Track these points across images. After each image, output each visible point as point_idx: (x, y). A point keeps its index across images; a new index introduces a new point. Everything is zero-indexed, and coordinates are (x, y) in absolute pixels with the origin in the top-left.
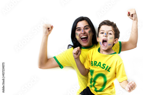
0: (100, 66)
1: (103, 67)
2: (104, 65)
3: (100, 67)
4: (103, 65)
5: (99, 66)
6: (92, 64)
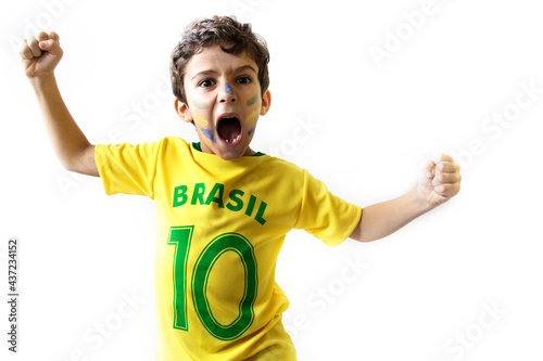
0: (220, 201)
1: (235, 204)
2: (238, 195)
3: (220, 204)
5: (215, 200)
6: (180, 199)
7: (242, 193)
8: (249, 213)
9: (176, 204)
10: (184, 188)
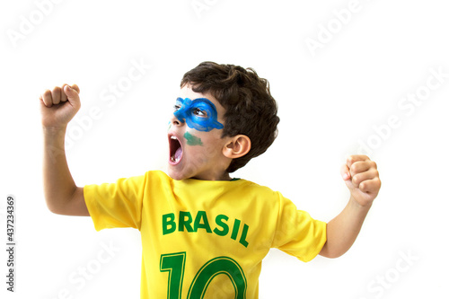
0: (206, 226)
1: (221, 229)
2: (223, 220)
3: (209, 230)
4: (218, 220)
5: (202, 226)
6: (169, 227)
7: (227, 218)
8: (234, 237)
9: (166, 232)
10: (171, 215)
